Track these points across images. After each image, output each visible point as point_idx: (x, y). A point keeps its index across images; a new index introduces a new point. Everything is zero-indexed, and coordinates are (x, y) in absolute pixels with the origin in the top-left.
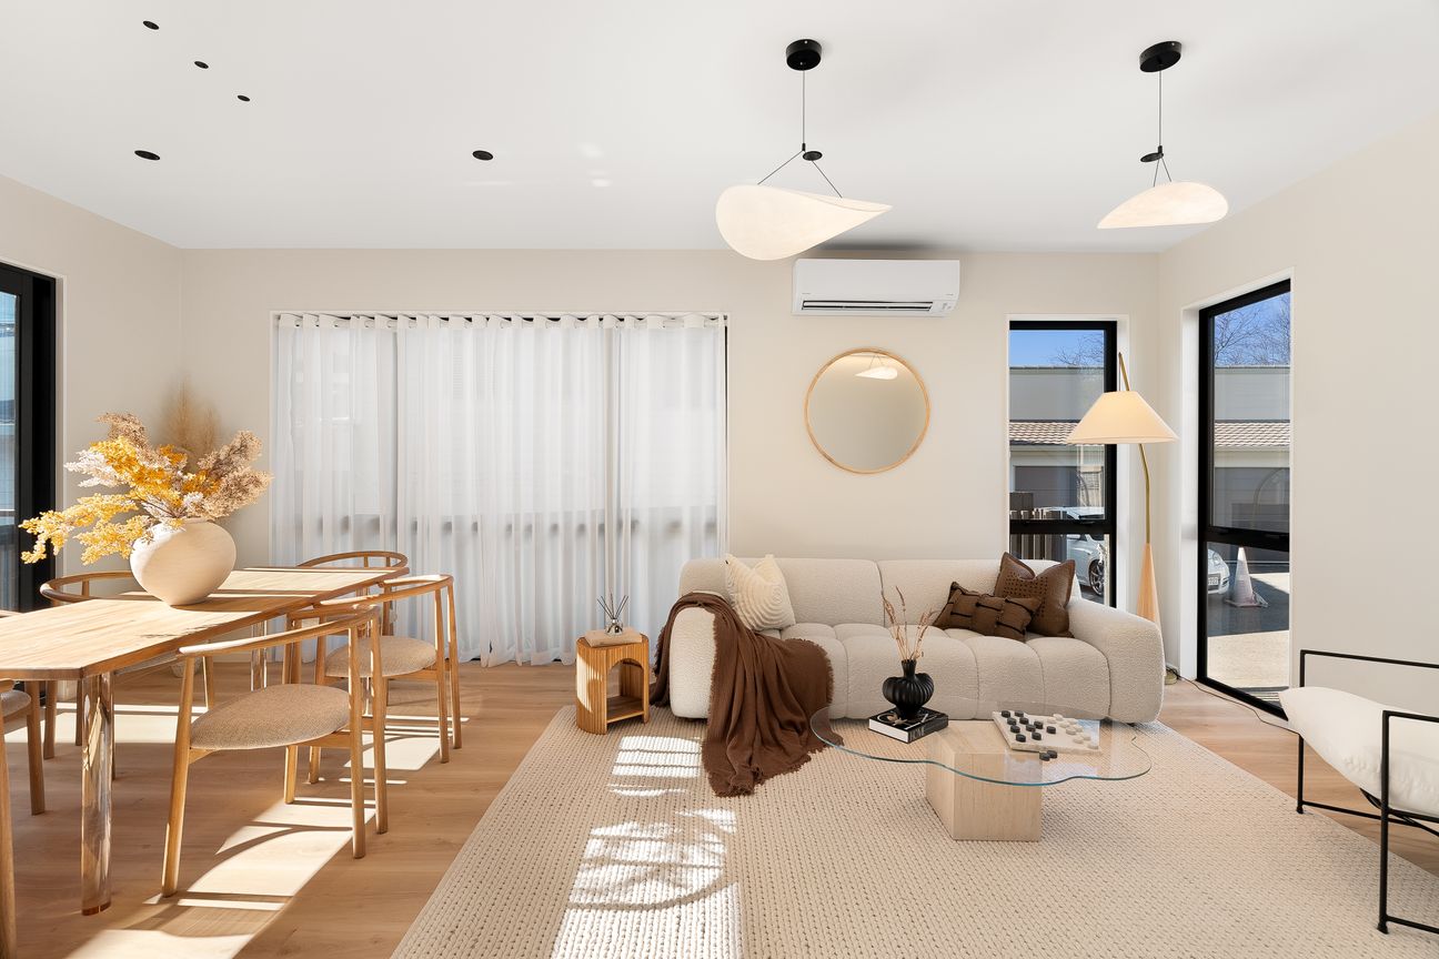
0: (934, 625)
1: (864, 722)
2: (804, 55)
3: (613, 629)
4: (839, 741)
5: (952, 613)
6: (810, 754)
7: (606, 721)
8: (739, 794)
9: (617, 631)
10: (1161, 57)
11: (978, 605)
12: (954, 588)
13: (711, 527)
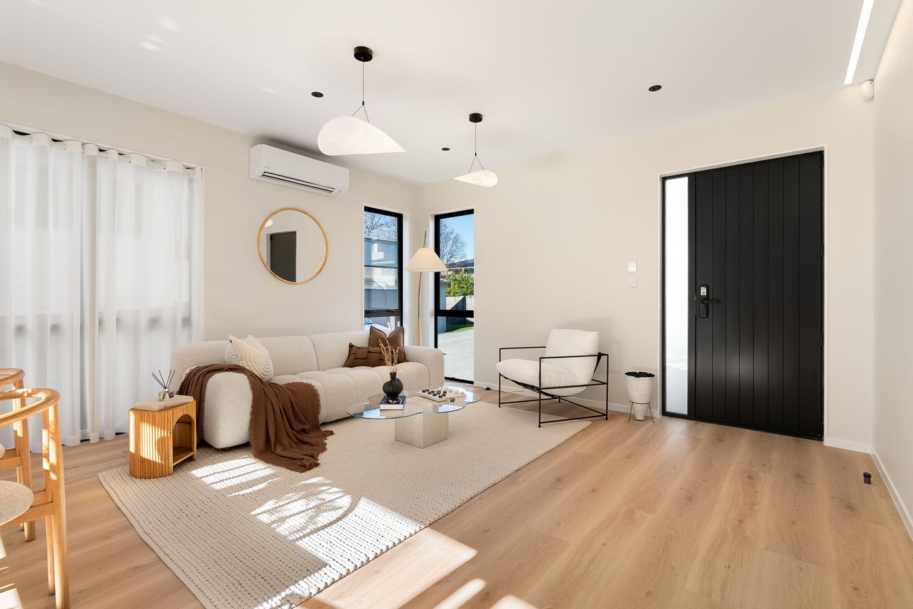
0: (344, 366)
1: (362, 414)
2: (363, 54)
3: (167, 396)
4: (331, 433)
5: (356, 359)
6: (325, 441)
7: (172, 464)
8: (312, 468)
9: (171, 397)
10: (476, 118)
11: (369, 352)
12: (351, 346)
13: (187, 321)
